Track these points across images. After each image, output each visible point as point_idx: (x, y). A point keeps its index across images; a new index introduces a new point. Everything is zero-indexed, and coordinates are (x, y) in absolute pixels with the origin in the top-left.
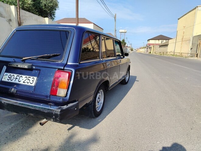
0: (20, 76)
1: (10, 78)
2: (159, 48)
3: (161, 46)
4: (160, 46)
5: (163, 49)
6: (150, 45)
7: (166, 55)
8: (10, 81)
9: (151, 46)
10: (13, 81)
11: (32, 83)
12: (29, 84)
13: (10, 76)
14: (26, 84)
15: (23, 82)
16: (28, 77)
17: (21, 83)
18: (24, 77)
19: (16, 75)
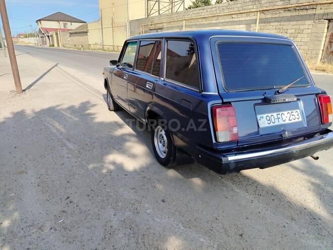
0: (281, 113)
1: (269, 120)
2: (70, 36)
3: (73, 34)
4: (71, 34)
5: (77, 39)
6: (47, 30)
7: (89, 49)
8: (272, 124)
9: (50, 33)
10: (277, 123)
11: (298, 117)
12: (296, 120)
13: (268, 117)
14: (293, 121)
15: (289, 120)
16: (290, 112)
17: (287, 122)
18: (285, 113)
19: (275, 114)
